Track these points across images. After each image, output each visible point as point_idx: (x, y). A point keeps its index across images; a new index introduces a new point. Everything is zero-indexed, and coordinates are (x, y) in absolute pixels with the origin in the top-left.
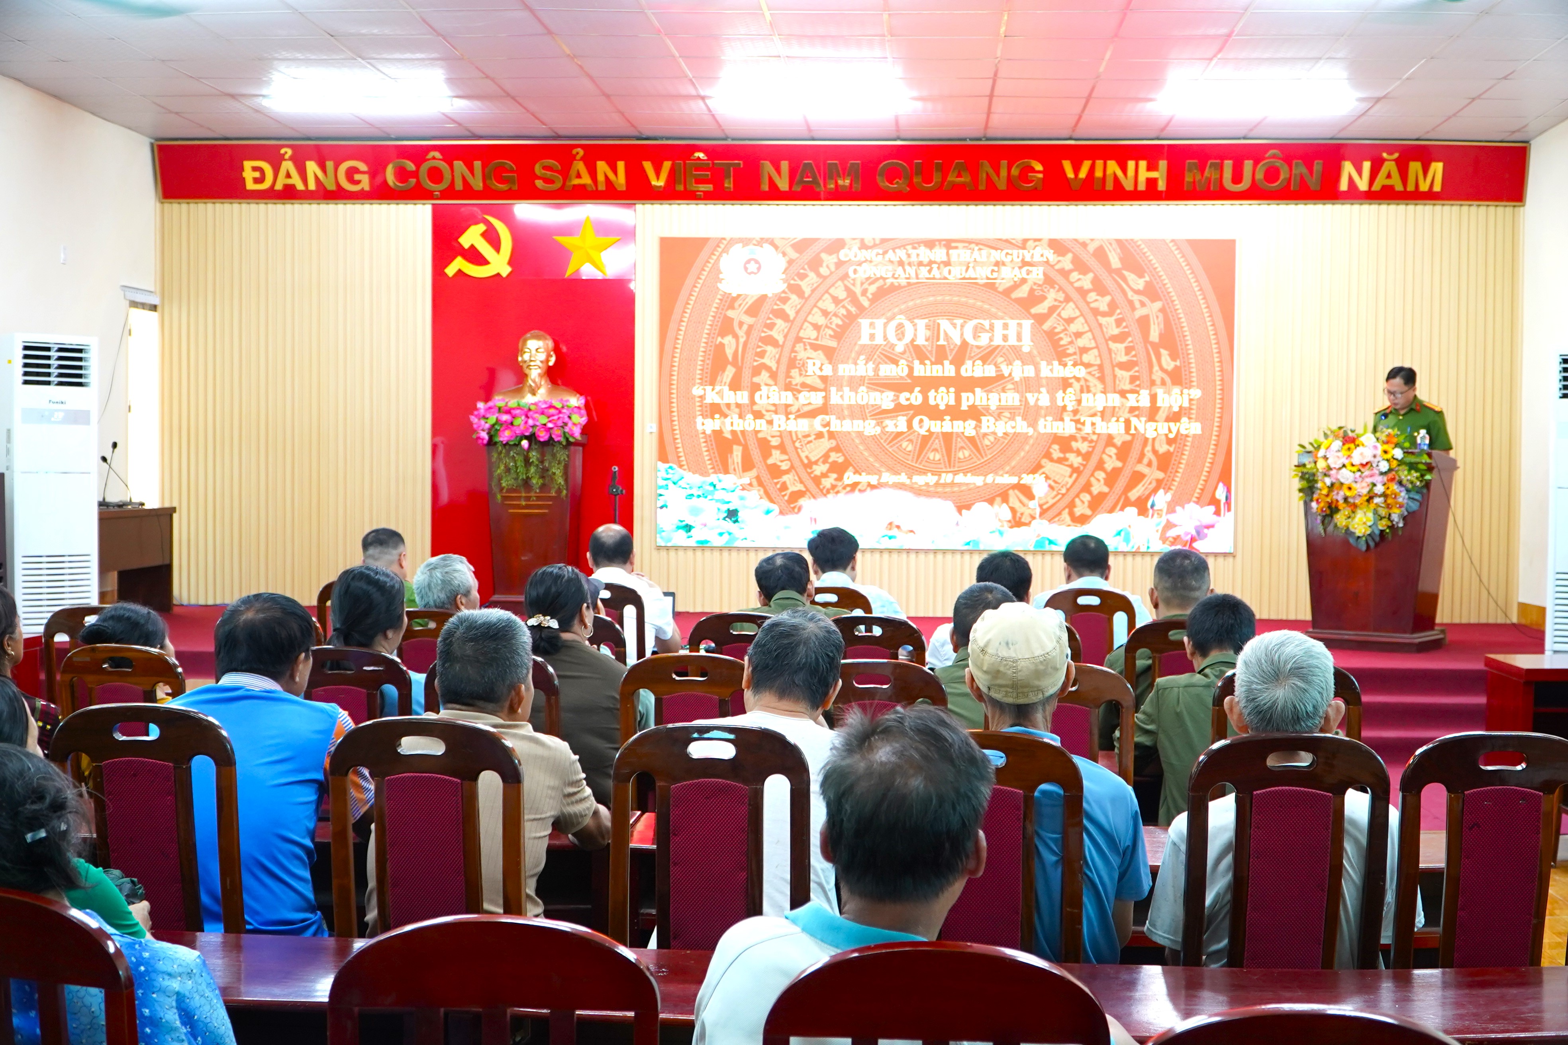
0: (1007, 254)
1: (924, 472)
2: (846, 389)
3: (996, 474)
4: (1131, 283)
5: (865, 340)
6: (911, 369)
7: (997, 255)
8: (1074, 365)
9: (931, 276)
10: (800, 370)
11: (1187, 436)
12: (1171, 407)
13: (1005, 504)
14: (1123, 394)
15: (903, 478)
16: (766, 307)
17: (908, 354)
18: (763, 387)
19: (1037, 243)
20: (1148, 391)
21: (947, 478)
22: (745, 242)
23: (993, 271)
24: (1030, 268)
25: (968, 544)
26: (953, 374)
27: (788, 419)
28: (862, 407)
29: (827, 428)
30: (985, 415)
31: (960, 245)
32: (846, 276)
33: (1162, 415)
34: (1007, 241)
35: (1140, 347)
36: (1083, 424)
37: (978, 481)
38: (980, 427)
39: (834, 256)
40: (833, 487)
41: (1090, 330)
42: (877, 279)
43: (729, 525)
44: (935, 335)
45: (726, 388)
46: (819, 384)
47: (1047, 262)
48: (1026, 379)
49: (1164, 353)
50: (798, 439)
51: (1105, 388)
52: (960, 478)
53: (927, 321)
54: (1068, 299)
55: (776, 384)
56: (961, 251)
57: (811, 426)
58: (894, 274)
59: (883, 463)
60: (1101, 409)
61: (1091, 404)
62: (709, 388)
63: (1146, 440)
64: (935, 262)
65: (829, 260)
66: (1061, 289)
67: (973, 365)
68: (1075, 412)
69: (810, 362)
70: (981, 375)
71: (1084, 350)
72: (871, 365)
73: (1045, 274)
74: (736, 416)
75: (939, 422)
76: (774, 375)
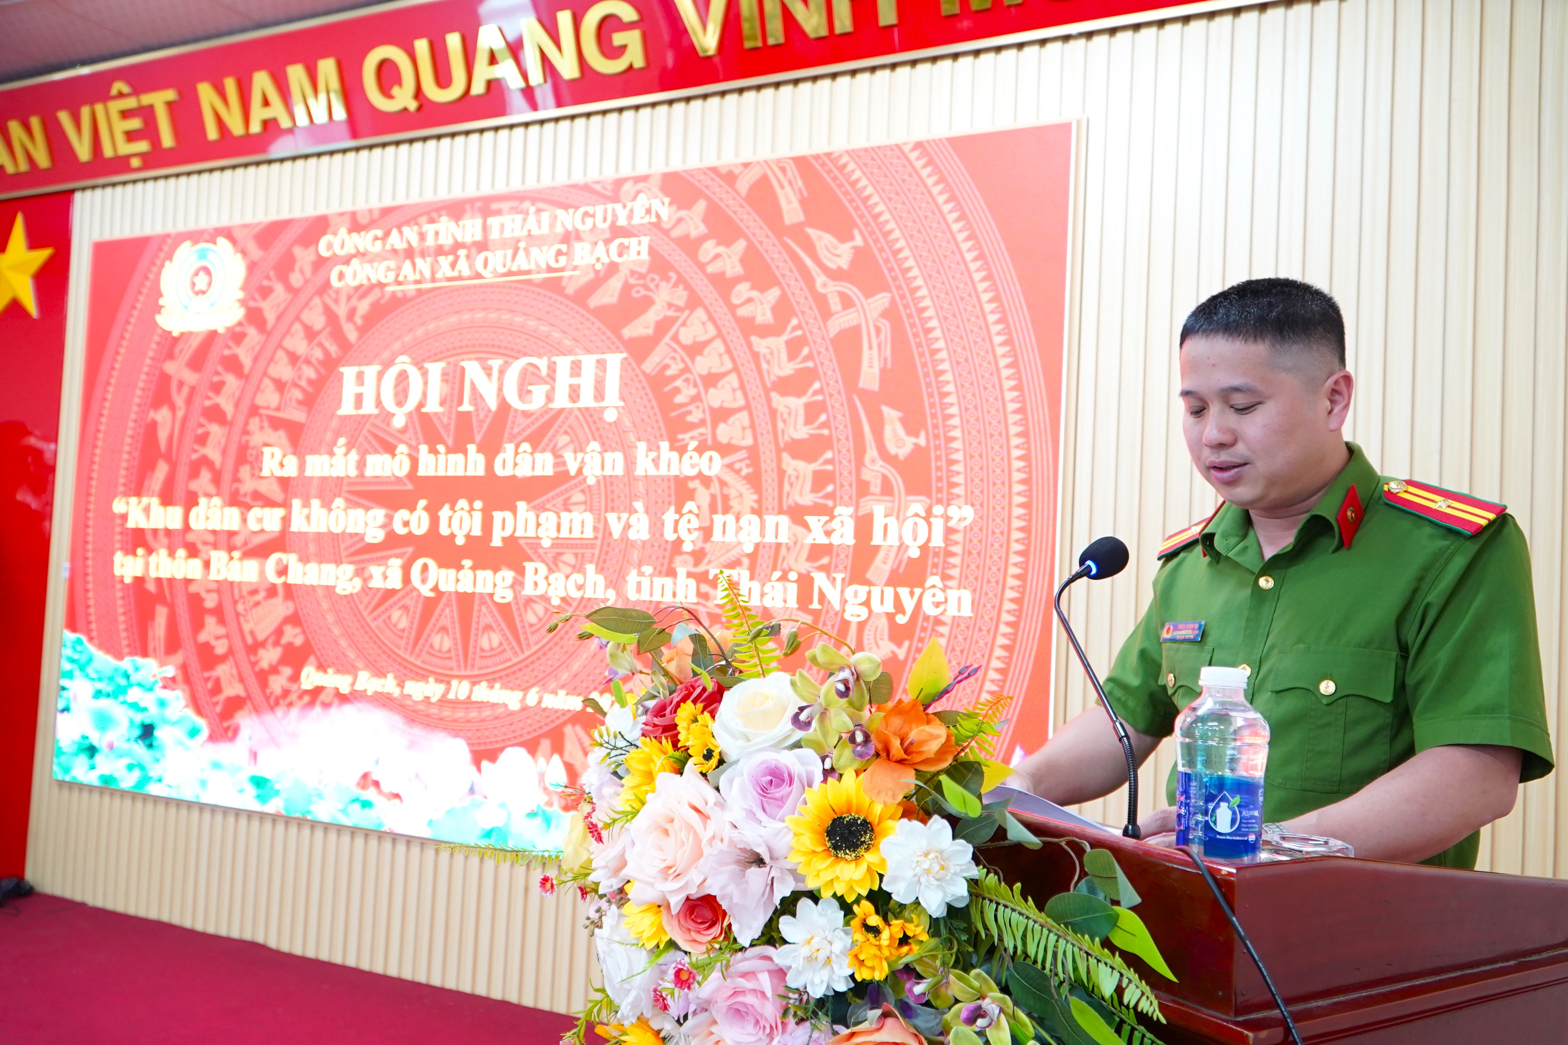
0: (586, 214)
1: (421, 675)
2: (315, 503)
3: (544, 688)
4: (823, 254)
5: (347, 408)
6: (415, 462)
7: (567, 219)
8: (701, 450)
9: (455, 274)
10: (253, 468)
11: (938, 622)
12: (902, 547)
13: (556, 757)
14: (798, 514)
15: (388, 685)
16: (214, 356)
17: (410, 433)
18: (202, 501)
19: (640, 186)
20: (851, 510)
21: (460, 690)
22: (196, 237)
23: (559, 253)
24: (625, 241)
25: (488, 834)
26: (481, 472)
27: (232, 558)
28: (334, 538)
29: (283, 579)
30: (530, 560)
31: (505, 206)
32: (327, 284)
33: (881, 568)
34: (586, 188)
35: (837, 404)
36: (714, 584)
37: (512, 699)
38: (522, 584)
39: (311, 250)
40: (286, 693)
41: (736, 369)
42: (372, 287)
43: (140, 749)
44: (456, 392)
45: (155, 501)
46: (276, 493)
47: (657, 225)
48: (607, 482)
49: (890, 414)
50: (242, 597)
51: (759, 501)
52: (482, 693)
53: (442, 364)
54: (694, 302)
55: (218, 495)
56: (506, 219)
57: (262, 573)
58: (398, 275)
59: (361, 653)
60: (749, 549)
61: (730, 537)
62: (133, 500)
63: (845, 625)
64: (462, 245)
65: (304, 257)
66: (681, 280)
67: (517, 453)
68: (698, 556)
69: (267, 450)
70: (528, 473)
71: (721, 415)
72: (354, 456)
73: (652, 251)
74: (163, 552)
75: (452, 572)
76: (217, 480)
